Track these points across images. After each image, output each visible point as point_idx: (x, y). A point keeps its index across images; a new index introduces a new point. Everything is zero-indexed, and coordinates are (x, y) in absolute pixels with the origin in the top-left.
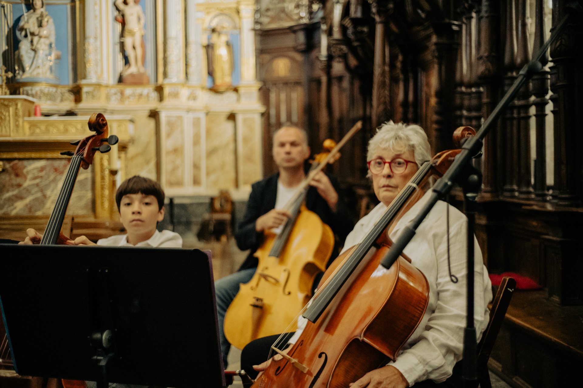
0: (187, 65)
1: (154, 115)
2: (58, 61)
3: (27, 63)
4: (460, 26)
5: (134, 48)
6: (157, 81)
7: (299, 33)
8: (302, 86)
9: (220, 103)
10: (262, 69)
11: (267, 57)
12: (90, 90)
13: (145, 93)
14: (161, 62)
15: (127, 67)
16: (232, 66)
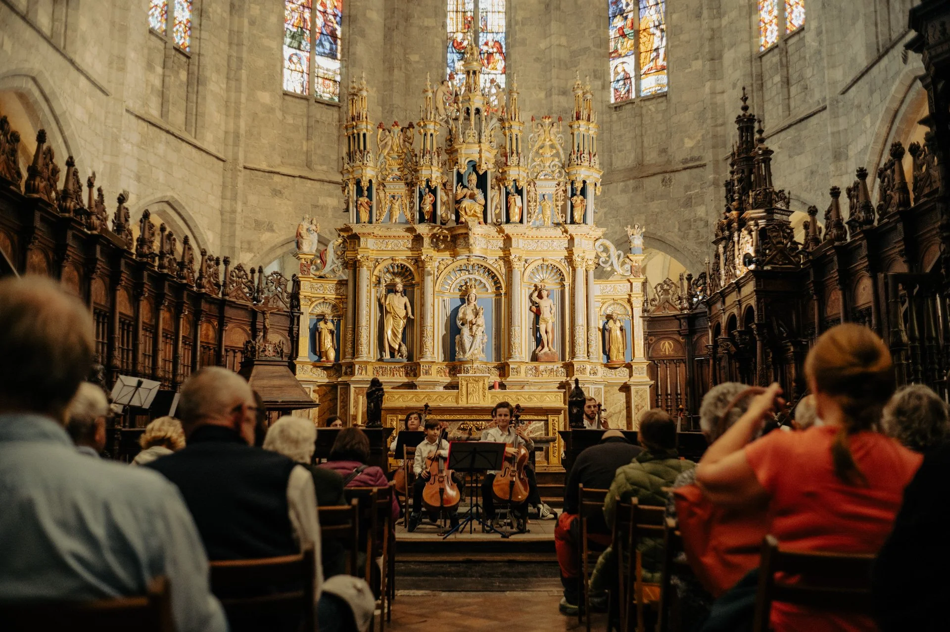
0: (588, 345)
3: (467, 345)
4: (807, 342)
5: (546, 332)
6: (563, 359)
7: (682, 321)
8: (685, 363)
9: (614, 376)
10: (649, 348)
11: (654, 339)
12: (515, 366)
13: (555, 368)
14: (567, 344)
15: (540, 348)
16: (625, 346)
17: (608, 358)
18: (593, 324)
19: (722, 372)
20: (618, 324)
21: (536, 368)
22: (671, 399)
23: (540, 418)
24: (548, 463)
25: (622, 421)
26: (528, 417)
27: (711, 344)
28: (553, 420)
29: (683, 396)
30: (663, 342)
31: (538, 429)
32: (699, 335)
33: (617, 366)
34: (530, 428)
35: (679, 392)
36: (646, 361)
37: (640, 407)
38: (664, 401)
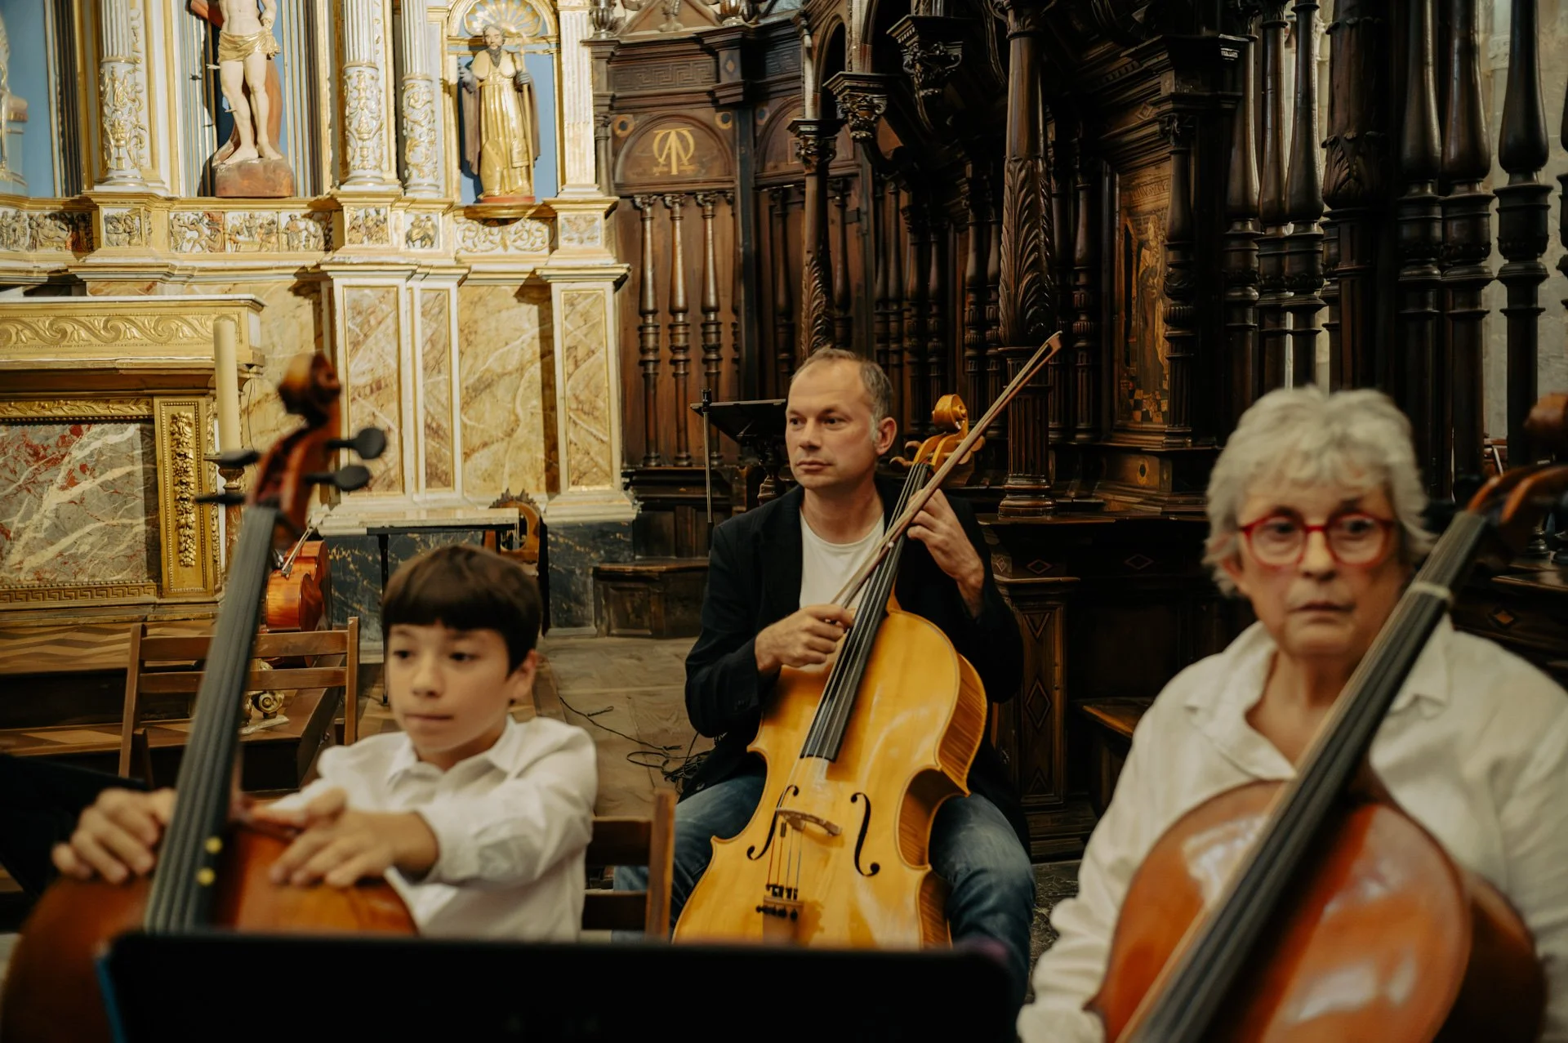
0: (401, 141)
1: (312, 285)
2: (18, 128)
4: (1242, 49)
5: (247, 90)
6: (316, 188)
7: (723, 55)
8: (731, 202)
9: (499, 251)
10: (616, 154)
11: (632, 122)
12: (121, 211)
13: (284, 219)
14: (326, 134)
15: (229, 145)
16: (535, 149)
17: (479, 188)
18: (416, 65)
19: (852, 229)
20: (507, 67)
21: (214, 223)
22: (686, 325)
23: (117, 410)
24: (160, 591)
25: (526, 400)
26: (66, 409)
27: (809, 115)
28: (175, 419)
29: (726, 317)
30: (660, 133)
31: (115, 456)
32: (775, 104)
33: (504, 214)
34: (78, 454)
35: (712, 301)
36: (600, 196)
37: (581, 353)
38: (664, 332)
